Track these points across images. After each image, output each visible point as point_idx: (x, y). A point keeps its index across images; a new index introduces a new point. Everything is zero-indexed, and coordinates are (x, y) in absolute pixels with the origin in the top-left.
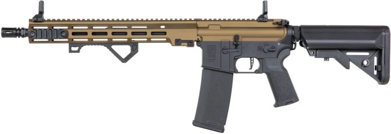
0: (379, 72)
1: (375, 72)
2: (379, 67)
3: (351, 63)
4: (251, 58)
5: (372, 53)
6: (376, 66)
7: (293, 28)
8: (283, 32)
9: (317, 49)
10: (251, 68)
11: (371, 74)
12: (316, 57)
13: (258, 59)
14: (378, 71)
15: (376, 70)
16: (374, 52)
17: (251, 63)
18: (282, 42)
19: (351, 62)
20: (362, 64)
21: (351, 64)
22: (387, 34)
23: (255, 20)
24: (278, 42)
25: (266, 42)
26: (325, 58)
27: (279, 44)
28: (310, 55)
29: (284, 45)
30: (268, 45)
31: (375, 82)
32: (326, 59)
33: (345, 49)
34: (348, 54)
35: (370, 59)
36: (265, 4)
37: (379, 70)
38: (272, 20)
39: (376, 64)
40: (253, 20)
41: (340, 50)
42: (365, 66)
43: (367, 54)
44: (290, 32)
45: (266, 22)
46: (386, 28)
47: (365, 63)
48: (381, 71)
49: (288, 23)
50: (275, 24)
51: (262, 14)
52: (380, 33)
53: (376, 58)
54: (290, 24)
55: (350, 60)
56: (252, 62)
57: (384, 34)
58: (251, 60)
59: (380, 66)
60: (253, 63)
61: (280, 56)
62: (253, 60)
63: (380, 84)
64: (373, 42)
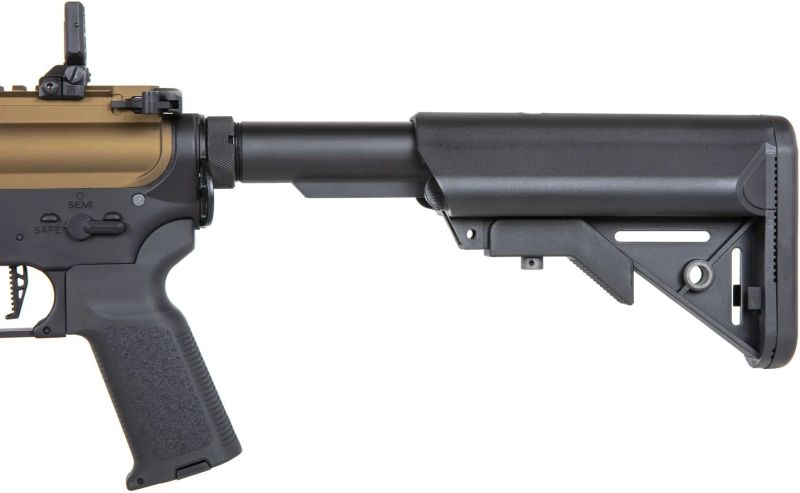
0: (753, 317)
1: (736, 314)
2: (753, 291)
3: (638, 279)
4: (13, 268)
5: (725, 231)
6: (737, 288)
7: (203, 125)
8: (156, 146)
9: (490, 220)
10: (15, 314)
11: (720, 325)
12: (491, 250)
13: (46, 271)
14: (746, 312)
15: (737, 303)
16: (730, 229)
17: (15, 289)
18: (156, 191)
19: (637, 277)
20: (682, 280)
21: (639, 281)
22: (783, 149)
23: (31, 88)
24: (133, 191)
25: (80, 192)
26: (524, 258)
27: (139, 200)
28: (459, 243)
29: (163, 206)
30: (90, 204)
31: (733, 357)
32: (532, 259)
33: (609, 216)
34: (623, 236)
35: (715, 256)
36: (75, 19)
37: (753, 305)
38: (107, 92)
39: (736, 278)
40: (19, 92)
41: (593, 220)
42: (692, 291)
43: (701, 236)
44: (190, 144)
45: (77, 99)
46: (781, 126)
47: (694, 275)
48: (760, 312)
49: (176, 103)
50: (121, 109)
51: (61, 61)
52: (758, 145)
53: (736, 255)
54: (187, 108)
55: (634, 268)
56: (21, 282)
57: (770, 150)
58: (15, 276)
59: (757, 289)
60: (24, 288)
61: (148, 257)
62: (25, 277)
63: (754, 365)
64: (729, 185)
